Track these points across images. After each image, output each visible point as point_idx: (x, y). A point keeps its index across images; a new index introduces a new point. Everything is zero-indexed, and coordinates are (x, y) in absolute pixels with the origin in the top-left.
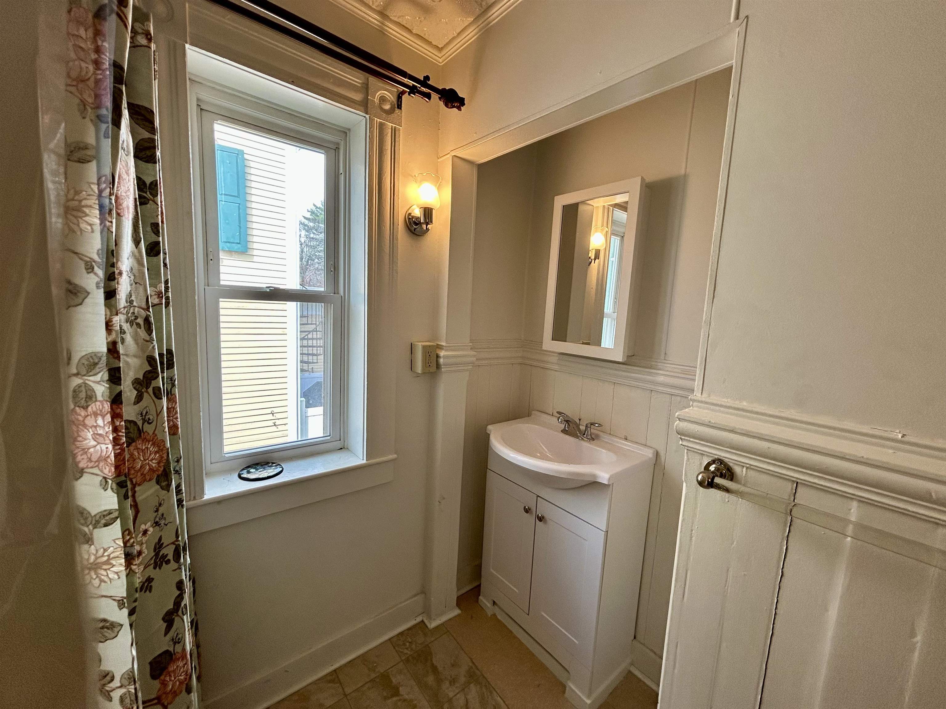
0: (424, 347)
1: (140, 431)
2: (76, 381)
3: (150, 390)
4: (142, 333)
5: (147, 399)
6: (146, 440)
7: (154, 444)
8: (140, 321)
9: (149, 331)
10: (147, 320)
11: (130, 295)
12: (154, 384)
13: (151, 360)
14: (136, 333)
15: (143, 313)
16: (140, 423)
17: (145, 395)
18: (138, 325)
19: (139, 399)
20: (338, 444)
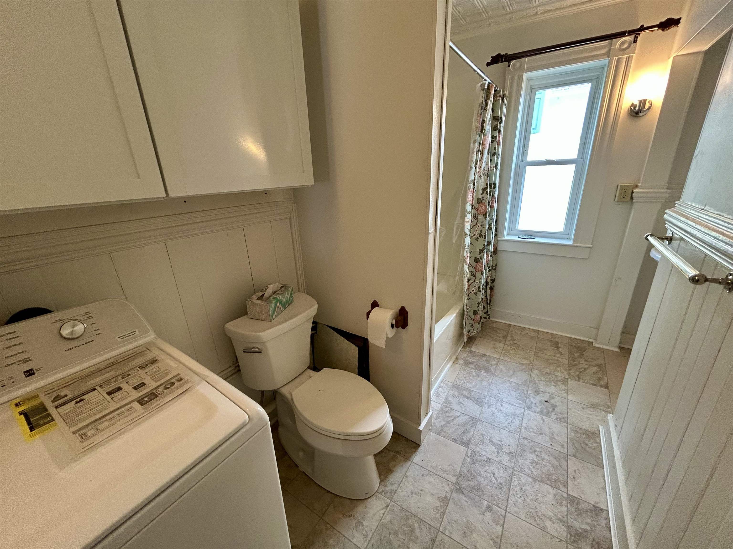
0: (621, 186)
1: (482, 201)
2: (469, 185)
3: (486, 192)
4: (486, 177)
5: (484, 194)
6: (482, 204)
7: (484, 206)
8: (486, 174)
9: (488, 177)
10: (488, 174)
11: (484, 168)
12: (487, 190)
13: (487, 184)
14: (484, 177)
15: (487, 172)
16: (482, 200)
17: (484, 193)
18: (485, 175)
19: (482, 193)
20: (567, 237)
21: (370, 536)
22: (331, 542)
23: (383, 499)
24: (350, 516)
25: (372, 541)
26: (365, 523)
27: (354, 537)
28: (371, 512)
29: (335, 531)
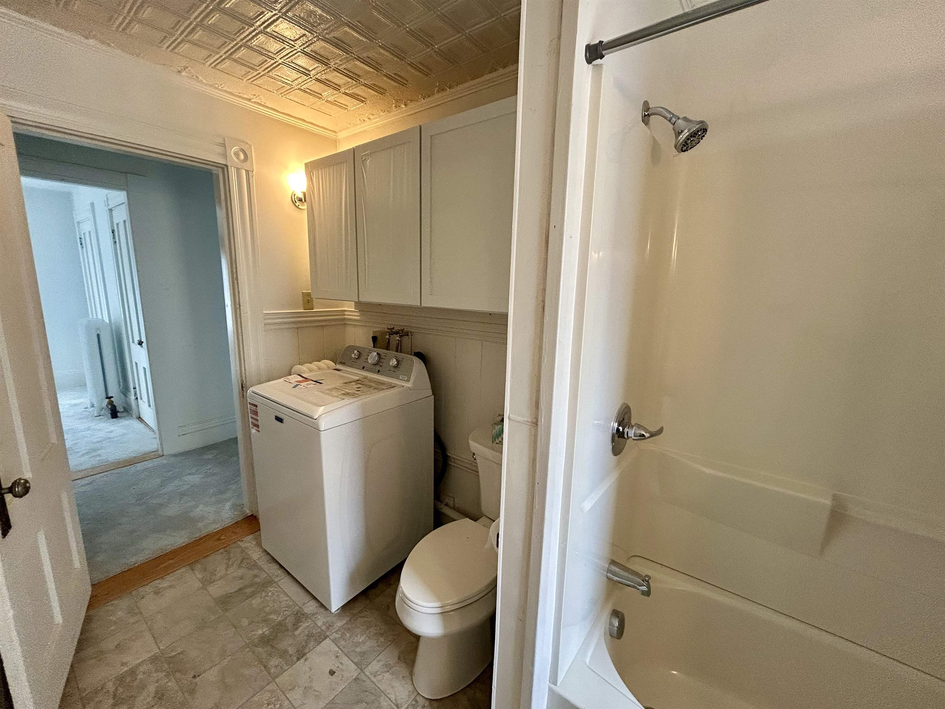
21: (374, 680)
22: (382, 639)
23: (407, 701)
24: (399, 658)
25: (368, 682)
26: (387, 675)
27: (379, 662)
28: (397, 684)
29: (389, 643)
